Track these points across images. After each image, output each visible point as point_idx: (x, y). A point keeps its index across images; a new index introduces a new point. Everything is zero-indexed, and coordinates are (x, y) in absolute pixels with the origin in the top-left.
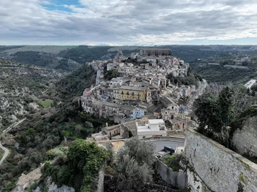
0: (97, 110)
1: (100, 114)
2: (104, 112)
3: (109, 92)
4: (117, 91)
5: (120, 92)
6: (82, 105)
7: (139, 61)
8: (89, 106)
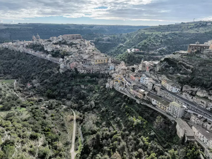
0: (89, 70)
1: (91, 72)
2: (93, 70)
3: (88, 62)
4: (93, 61)
5: (95, 60)
6: (78, 70)
7: (69, 43)
8: (84, 69)
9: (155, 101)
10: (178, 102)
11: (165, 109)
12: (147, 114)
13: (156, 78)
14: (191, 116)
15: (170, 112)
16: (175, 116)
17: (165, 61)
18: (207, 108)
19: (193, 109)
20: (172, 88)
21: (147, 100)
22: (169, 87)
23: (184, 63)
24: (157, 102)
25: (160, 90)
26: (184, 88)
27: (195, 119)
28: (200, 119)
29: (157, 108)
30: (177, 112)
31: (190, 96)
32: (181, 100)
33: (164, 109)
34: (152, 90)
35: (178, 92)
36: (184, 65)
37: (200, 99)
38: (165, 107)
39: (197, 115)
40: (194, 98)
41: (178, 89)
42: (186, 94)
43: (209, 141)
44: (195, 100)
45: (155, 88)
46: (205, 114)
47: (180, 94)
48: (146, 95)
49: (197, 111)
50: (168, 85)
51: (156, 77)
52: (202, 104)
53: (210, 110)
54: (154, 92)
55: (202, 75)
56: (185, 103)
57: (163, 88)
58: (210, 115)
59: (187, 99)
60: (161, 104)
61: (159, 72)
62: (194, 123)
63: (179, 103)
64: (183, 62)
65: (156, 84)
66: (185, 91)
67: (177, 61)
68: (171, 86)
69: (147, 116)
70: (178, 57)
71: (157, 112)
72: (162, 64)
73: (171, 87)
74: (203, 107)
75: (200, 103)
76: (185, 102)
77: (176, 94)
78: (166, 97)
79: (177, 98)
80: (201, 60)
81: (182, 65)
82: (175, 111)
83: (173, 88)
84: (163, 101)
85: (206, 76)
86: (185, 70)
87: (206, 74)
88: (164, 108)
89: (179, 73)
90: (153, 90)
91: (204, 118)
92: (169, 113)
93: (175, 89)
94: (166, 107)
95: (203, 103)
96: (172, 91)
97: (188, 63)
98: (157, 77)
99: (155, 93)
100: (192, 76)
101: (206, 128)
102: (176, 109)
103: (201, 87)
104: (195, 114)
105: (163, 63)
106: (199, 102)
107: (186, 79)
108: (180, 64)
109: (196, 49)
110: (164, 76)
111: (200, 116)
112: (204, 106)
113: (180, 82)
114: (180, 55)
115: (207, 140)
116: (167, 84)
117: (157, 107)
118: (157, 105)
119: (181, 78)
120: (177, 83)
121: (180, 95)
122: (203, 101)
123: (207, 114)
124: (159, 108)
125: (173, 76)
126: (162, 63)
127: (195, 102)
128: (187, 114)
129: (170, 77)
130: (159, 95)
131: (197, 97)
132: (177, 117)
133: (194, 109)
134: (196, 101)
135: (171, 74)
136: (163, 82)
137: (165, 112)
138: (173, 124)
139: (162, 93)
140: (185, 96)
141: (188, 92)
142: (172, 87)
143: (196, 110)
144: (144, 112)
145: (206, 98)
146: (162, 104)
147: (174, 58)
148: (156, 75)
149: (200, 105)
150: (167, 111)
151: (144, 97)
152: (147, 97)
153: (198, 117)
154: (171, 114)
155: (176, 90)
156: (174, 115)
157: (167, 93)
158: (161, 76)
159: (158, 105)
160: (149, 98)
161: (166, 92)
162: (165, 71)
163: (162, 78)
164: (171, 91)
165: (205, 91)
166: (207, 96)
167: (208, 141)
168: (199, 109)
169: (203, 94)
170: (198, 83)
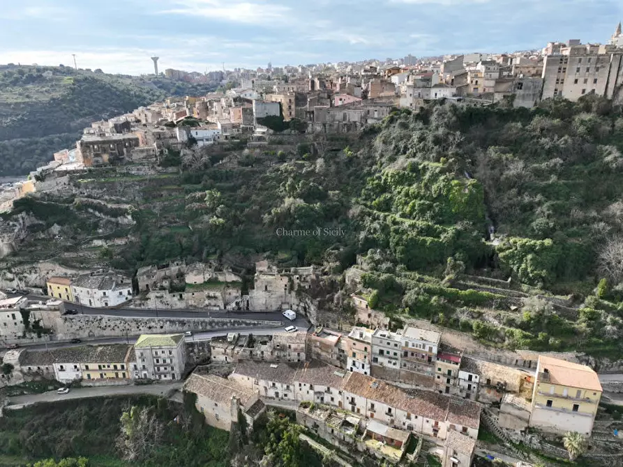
9: (69, 366)
10: (150, 328)
11: (124, 374)
12: (67, 432)
13: (15, 284)
14: (212, 348)
15: (145, 375)
16: (165, 376)
17: (20, 212)
18: (229, 308)
19: (200, 328)
20: (104, 293)
21: (30, 379)
22: (90, 296)
23: (96, 201)
24: (81, 366)
25: (66, 320)
26: (141, 278)
27: (225, 351)
28: (236, 345)
29: (90, 387)
30: (168, 361)
31: (174, 296)
32: (156, 319)
33: (120, 375)
34: (27, 335)
35: (127, 298)
36: (96, 208)
37: (202, 291)
38: (119, 367)
39: (224, 338)
40: (185, 295)
41: (125, 292)
42: (158, 295)
43: (291, 387)
44: (190, 298)
45: (37, 323)
46: (236, 325)
47: (138, 302)
48: (17, 367)
49: (213, 327)
50: (85, 290)
51: (12, 280)
52: (213, 302)
53: (236, 309)
54: (39, 337)
55: (166, 223)
56: (172, 322)
57: (71, 309)
58: (248, 322)
59: (169, 307)
60: (102, 365)
61: (17, 259)
62: (228, 363)
63: (154, 330)
64: (90, 200)
65: (34, 306)
66: (147, 285)
67: (65, 201)
68: (96, 290)
69: (76, 440)
70: (60, 188)
71: (102, 399)
72: (14, 225)
73: (101, 293)
74: (218, 309)
75: (207, 302)
76: (172, 319)
77: (126, 307)
78: (97, 332)
79: (140, 318)
80: (138, 181)
81: (91, 211)
82: (161, 362)
83: (109, 292)
84: (101, 352)
85: (176, 222)
86: (109, 222)
87: (174, 218)
88: (117, 374)
89: (99, 238)
90: (30, 331)
91: (245, 336)
92: (143, 376)
93: (117, 292)
94: (123, 367)
95: (215, 298)
96: (106, 304)
97: (107, 197)
98: (16, 279)
99: (45, 338)
100: (141, 234)
101: (263, 357)
102: (163, 352)
103: (181, 258)
104: (219, 338)
105: (16, 220)
106: (202, 300)
107: (130, 248)
108: (83, 207)
109: (105, 151)
110: (45, 267)
111: (234, 337)
112: (218, 306)
113: (117, 266)
114: (65, 179)
115: (285, 386)
116: (78, 289)
117: (91, 384)
118: (85, 377)
119: (114, 253)
120: (110, 271)
121: (140, 305)
122: (212, 294)
123: (239, 323)
124: (97, 384)
125: (81, 254)
126: (11, 223)
127: (191, 306)
128: (196, 350)
129: (72, 259)
130: (68, 338)
131: (191, 290)
132: (173, 375)
133: (204, 324)
134: (195, 302)
135: (68, 249)
136: (54, 286)
137: (125, 382)
138: (180, 404)
139: (78, 327)
140: (160, 300)
141: (159, 285)
142: (104, 291)
143: (209, 328)
144: (47, 434)
145: (212, 283)
146: (106, 365)
147: (48, 191)
148: (11, 272)
149: (209, 308)
150: (132, 375)
151: (9, 379)
152: (21, 371)
153: (230, 343)
154: (153, 378)
155: (121, 293)
156: (163, 376)
157: (99, 318)
158: (34, 268)
159: (89, 376)
160: (34, 368)
161: (91, 317)
162: (39, 248)
163: (43, 273)
164: (104, 305)
165: (201, 265)
166: (214, 276)
167: (288, 387)
168: (216, 320)
169: (201, 276)
170: (170, 251)
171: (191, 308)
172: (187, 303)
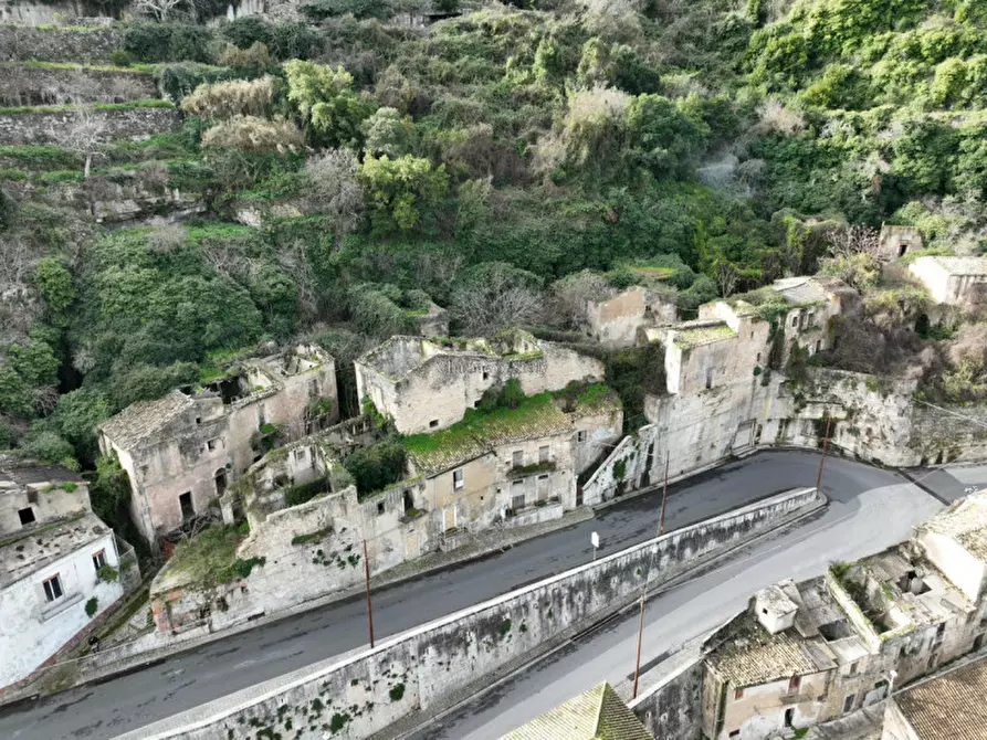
18: (592, 495)
19: (568, 622)
26: (155, 461)
27: (796, 682)
31: (380, 508)
32: (371, 656)
37: (491, 449)
40: (426, 492)
41: (78, 567)
44: (446, 501)
49: (611, 595)
52: (531, 489)
59: (359, 573)
66: (186, 500)
75: (506, 498)
95: (546, 467)
104: (723, 636)
112: (556, 500)
123: (695, 541)
127: (452, 531)
134: (462, 512)
140: (313, 551)
153: (789, 637)
155: (53, 587)
168: (625, 557)
169: (458, 388)
170: (219, 316)
171: (454, 543)
172: (432, 528)
